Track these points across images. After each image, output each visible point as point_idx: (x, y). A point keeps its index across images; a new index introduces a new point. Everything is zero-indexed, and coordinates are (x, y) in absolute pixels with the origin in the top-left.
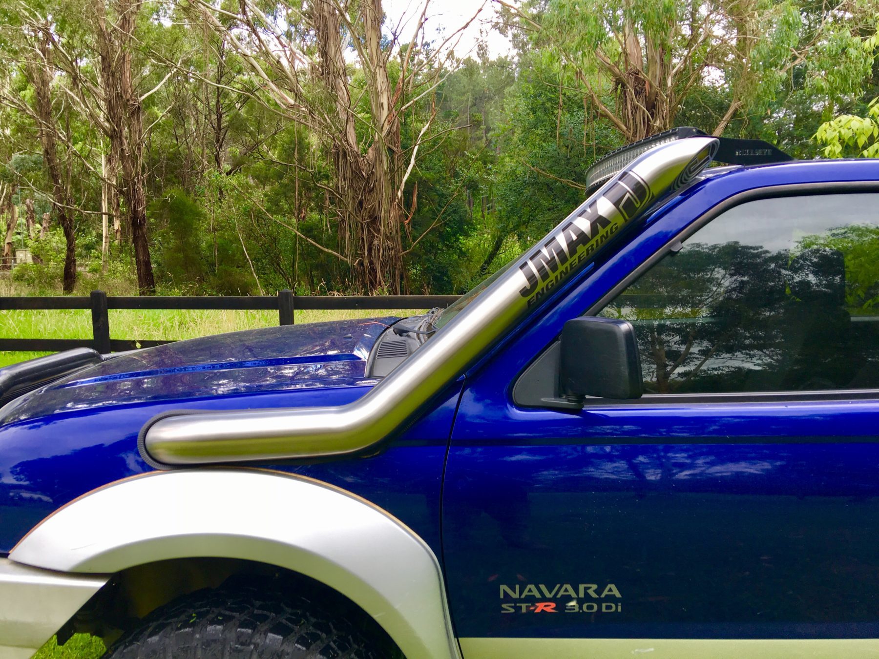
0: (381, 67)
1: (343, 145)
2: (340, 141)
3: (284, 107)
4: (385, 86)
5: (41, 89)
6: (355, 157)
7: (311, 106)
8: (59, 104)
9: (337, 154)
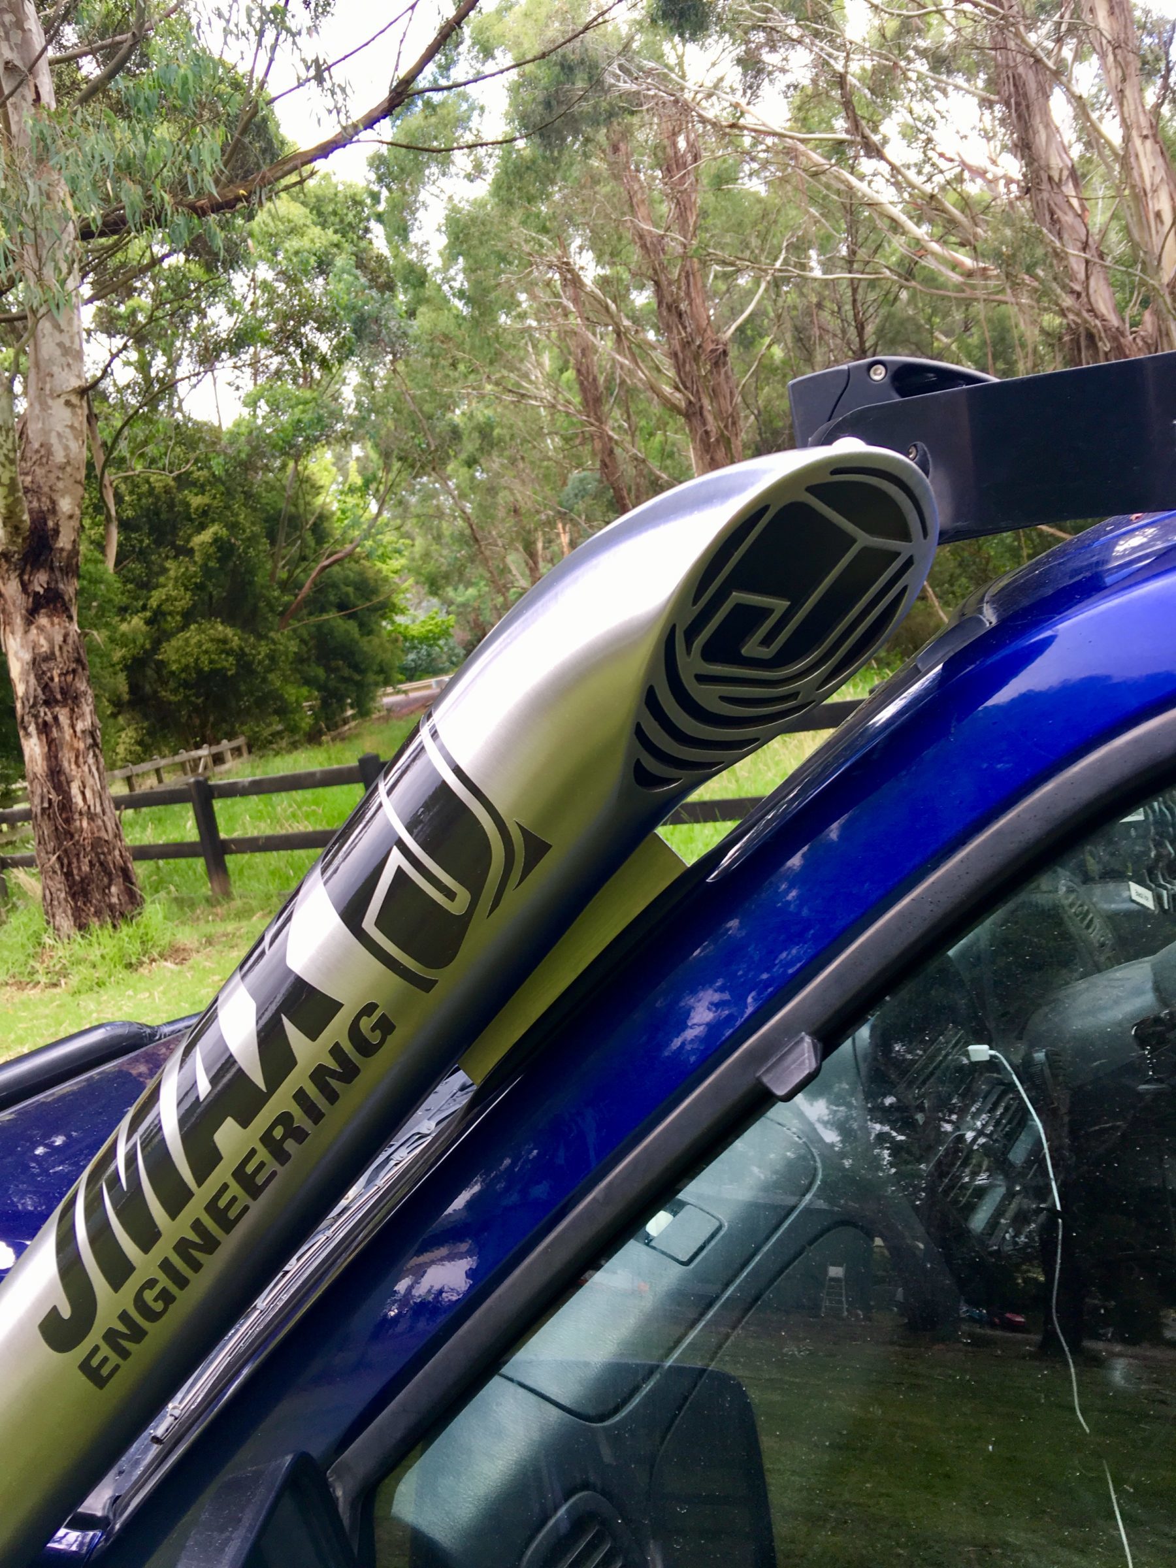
0: (1146, 137)
1: (1086, 321)
2: (1078, 314)
3: (956, 278)
4: (1161, 173)
5: (581, 363)
6: (1115, 339)
7: (1007, 262)
8: (610, 380)
9: (1076, 342)
